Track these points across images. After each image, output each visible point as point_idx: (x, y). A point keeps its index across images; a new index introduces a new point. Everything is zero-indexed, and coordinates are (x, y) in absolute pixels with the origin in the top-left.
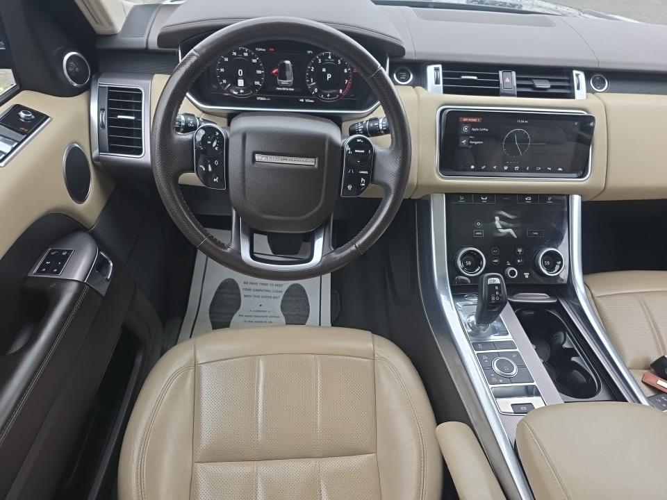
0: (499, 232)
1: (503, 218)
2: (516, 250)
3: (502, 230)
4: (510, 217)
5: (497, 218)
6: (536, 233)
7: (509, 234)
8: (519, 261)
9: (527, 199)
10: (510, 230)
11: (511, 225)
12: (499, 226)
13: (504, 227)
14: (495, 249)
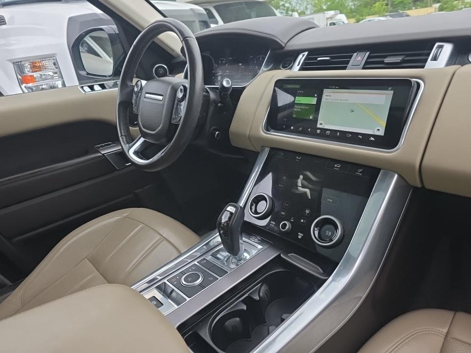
0: (297, 189)
1: (306, 178)
2: (304, 210)
3: (300, 189)
4: (313, 178)
5: (301, 177)
6: (331, 200)
7: (305, 193)
8: (302, 221)
9: (336, 166)
10: (308, 191)
11: (310, 186)
12: (300, 184)
13: (303, 186)
14: (287, 203)
